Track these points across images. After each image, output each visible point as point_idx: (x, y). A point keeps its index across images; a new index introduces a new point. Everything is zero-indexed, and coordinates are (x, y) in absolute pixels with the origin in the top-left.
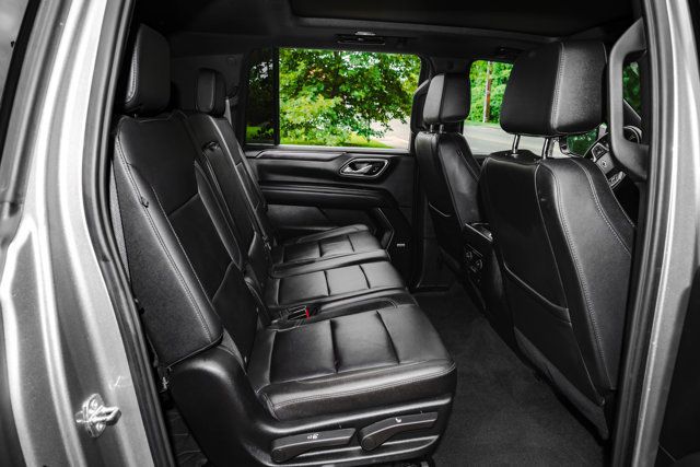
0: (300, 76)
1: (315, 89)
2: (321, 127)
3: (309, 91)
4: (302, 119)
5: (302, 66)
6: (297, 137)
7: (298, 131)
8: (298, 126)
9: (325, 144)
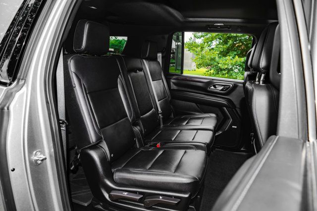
0: (229, 47)
1: (236, 53)
2: (236, 70)
3: (232, 54)
4: (226, 67)
5: (230, 42)
6: (223, 74)
7: (224, 72)
8: (224, 70)
9: (236, 79)
